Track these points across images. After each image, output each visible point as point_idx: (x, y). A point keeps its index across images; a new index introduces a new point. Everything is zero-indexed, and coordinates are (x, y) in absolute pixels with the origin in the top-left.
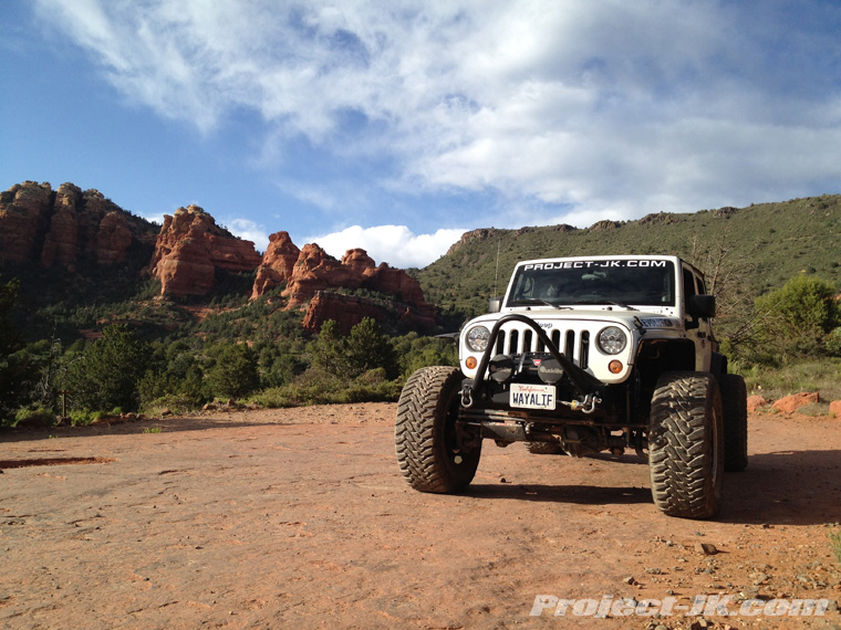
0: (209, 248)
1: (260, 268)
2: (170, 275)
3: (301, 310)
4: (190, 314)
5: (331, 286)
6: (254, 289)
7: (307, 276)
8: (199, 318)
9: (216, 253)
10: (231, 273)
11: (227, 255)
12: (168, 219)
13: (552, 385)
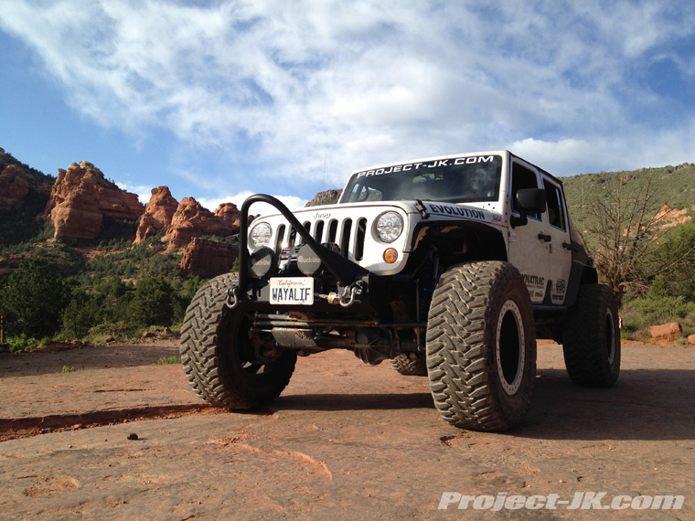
0: (98, 198)
1: (143, 217)
2: (63, 221)
3: (178, 253)
4: (80, 255)
5: (206, 234)
6: (138, 235)
7: (184, 225)
8: (89, 259)
9: (104, 204)
10: (117, 220)
11: (114, 206)
12: (63, 173)
13: (310, 276)
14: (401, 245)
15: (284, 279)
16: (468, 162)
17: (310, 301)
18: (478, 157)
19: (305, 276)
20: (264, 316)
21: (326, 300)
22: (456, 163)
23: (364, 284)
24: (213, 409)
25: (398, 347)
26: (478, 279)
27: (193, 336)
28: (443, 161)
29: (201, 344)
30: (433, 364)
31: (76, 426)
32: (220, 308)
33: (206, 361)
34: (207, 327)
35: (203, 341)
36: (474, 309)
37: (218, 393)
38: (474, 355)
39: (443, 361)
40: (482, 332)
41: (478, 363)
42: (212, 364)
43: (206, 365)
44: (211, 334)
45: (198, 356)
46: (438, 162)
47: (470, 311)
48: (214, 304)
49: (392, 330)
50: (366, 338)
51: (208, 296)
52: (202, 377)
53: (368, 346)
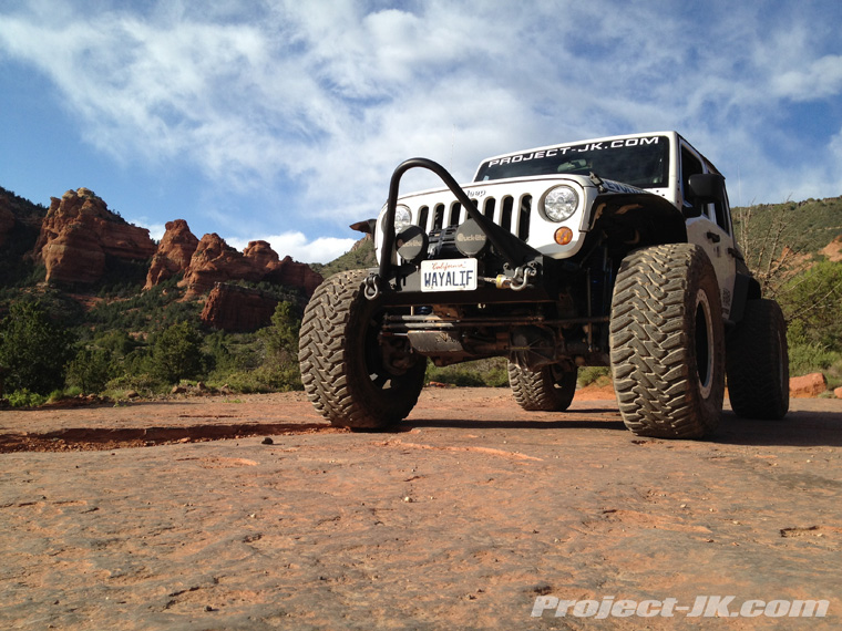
0: (100, 233)
1: (155, 256)
3: (199, 301)
4: (77, 303)
5: (232, 278)
6: (149, 279)
7: (206, 267)
8: (88, 307)
13: (473, 256)
14: (576, 223)
15: (439, 262)
16: (627, 144)
17: (472, 286)
18: (639, 139)
19: (466, 257)
20: (397, 318)
21: (493, 284)
22: (613, 146)
23: (537, 266)
24: (333, 430)
25: (563, 350)
26: (671, 260)
27: (315, 339)
28: (596, 144)
29: (326, 348)
30: (620, 358)
31: (185, 440)
32: (348, 307)
33: (332, 367)
34: (333, 328)
35: (329, 344)
36: (670, 293)
37: (345, 406)
38: (672, 344)
39: (633, 353)
40: (681, 318)
41: (677, 354)
42: (340, 371)
43: (333, 372)
44: (337, 336)
45: (322, 363)
46: (590, 145)
47: (666, 295)
48: (340, 302)
49: (555, 329)
50: (524, 338)
51: (330, 294)
52: (326, 387)
53: (528, 348)
